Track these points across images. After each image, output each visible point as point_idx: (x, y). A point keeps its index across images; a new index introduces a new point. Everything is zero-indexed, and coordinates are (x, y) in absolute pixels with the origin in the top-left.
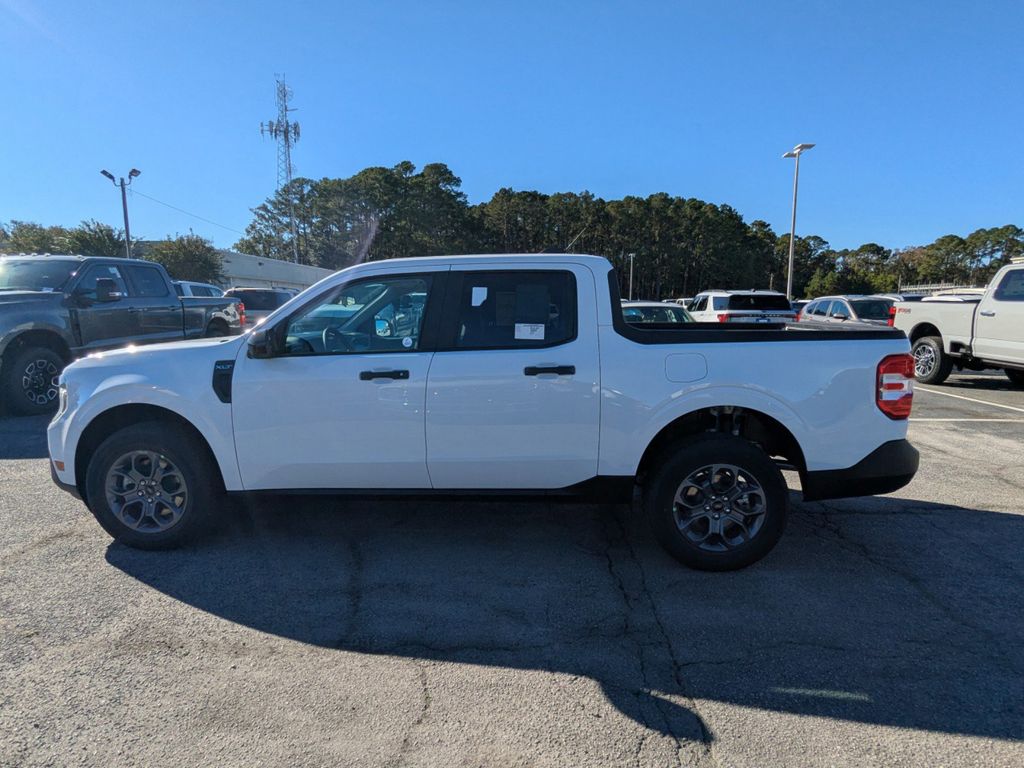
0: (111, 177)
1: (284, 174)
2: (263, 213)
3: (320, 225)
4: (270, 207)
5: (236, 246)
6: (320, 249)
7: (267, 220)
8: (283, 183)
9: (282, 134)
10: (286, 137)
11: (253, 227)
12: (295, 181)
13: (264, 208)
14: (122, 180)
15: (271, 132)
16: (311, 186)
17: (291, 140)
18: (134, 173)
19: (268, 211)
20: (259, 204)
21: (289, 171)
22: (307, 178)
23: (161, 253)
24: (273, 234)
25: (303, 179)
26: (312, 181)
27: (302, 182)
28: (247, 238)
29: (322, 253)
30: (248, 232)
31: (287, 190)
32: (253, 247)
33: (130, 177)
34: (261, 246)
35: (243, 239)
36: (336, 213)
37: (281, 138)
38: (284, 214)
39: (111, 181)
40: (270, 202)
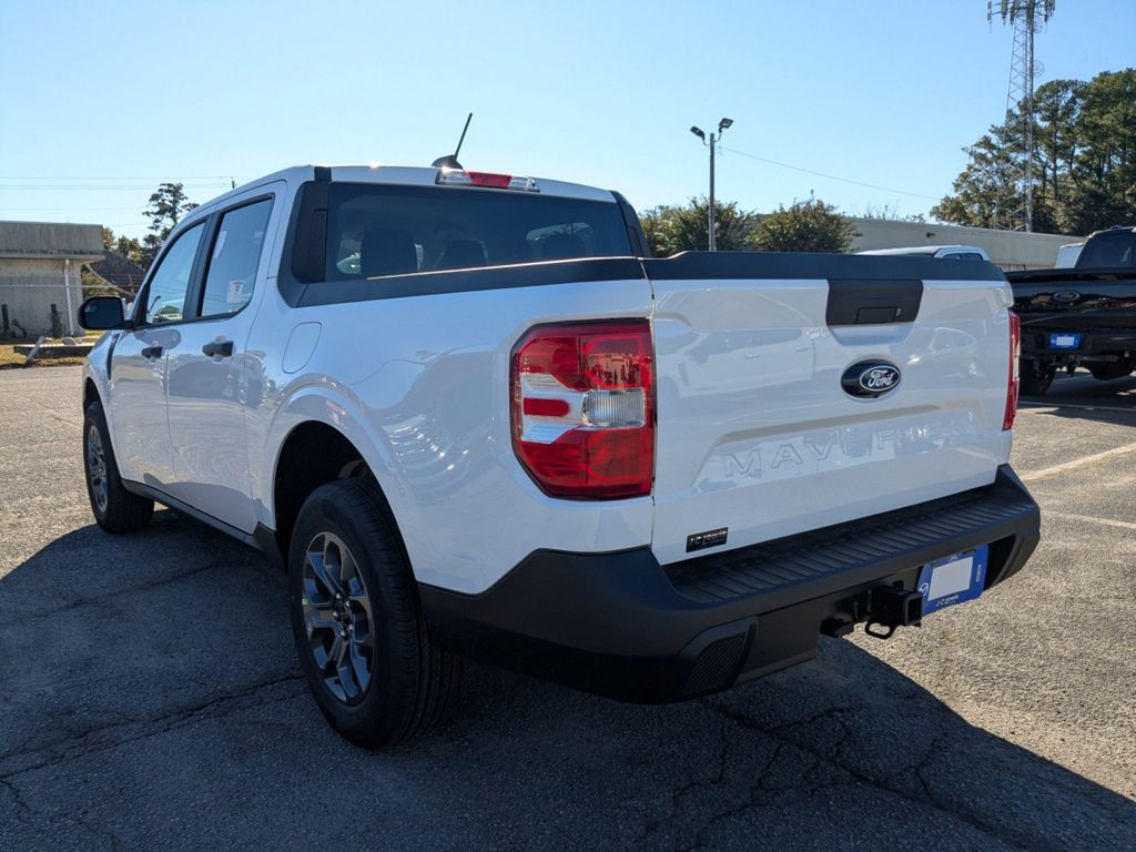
0: (701, 134)
1: (1020, 80)
2: (983, 151)
3: (1086, 158)
4: (995, 140)
5: (936, 212)
6: (1077, 201)
7: (989, 163)
8: (1020, 96)
9: (1023, 12)
10: (1030, 17)
11: (964, 176)
12: (1043, 89)
13: (986, 143)
14: (712, 136)
15: (1004, 14)
16: (1074, 92)
17: (1039, 19)
18: (725, 123)
19: (991, 147)
20: (978, 138)
21: (1031, 73)
22: (1067, 78)
23: (769, 230)
24: (999, 184)
25: (1059, 83)
26: (1074, 83)
27: (1056, 87)
28: (954, 195)
29: (1081, 207)
30: (957, 186)
31: (1029, 105)
32: (962, 209)
33: (720, 131)
34: (976, 207)
35: (947, 199)
36: (1116, 133)
37: (1021, 22)
38: (1020, 148)
39: (701, 138)
40: (996, 131)
